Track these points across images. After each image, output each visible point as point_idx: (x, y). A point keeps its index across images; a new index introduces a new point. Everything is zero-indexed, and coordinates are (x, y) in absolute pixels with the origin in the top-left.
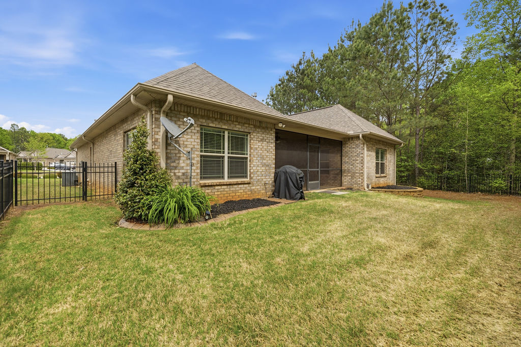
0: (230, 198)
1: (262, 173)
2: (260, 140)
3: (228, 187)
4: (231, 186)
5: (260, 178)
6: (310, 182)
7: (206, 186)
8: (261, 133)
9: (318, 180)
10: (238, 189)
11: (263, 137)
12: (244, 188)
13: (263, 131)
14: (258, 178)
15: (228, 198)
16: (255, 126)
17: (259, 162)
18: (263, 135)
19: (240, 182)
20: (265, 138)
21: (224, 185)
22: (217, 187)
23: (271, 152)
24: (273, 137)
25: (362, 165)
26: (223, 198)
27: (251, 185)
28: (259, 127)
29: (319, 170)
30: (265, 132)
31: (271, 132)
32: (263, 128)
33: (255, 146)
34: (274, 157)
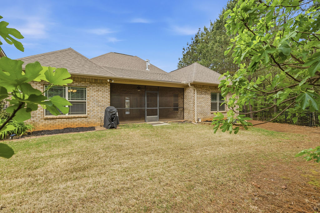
0: (68, 126)
1: (98, 111)
2: (95, 91)
3: (67, 119)
4: (70, 119)
5: (96, 114)
6: (147, 117)
7: (48, 119)
8: (96, 86)
9: (157, 115)
10: (75, 121)
11: (98, 89)
12: (81, 120)
13: (98, 85)
14: (94, 114)
15: (67, 126)
16: (91, 83)
17: (95, 104)
18: (98, 88)
19: (82, 117)
20: (100, 89)
21: (64, 118)
22: (57, 120)
23: (106, 98)
24: (108, 88)
25: (193, 105)
26: (63, 126)
27: (88, 118)
28: (95, 83)
29: (158, 108)
30: (100, 85)
31: (106, 85)
32: (99, 83)
33: (91, 95)
34: (109, 101)
